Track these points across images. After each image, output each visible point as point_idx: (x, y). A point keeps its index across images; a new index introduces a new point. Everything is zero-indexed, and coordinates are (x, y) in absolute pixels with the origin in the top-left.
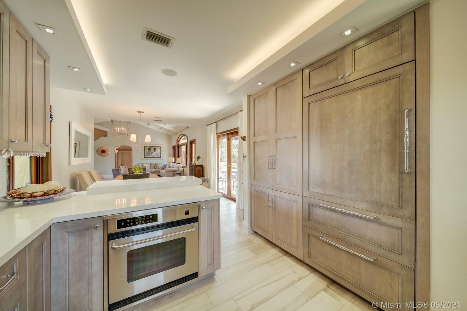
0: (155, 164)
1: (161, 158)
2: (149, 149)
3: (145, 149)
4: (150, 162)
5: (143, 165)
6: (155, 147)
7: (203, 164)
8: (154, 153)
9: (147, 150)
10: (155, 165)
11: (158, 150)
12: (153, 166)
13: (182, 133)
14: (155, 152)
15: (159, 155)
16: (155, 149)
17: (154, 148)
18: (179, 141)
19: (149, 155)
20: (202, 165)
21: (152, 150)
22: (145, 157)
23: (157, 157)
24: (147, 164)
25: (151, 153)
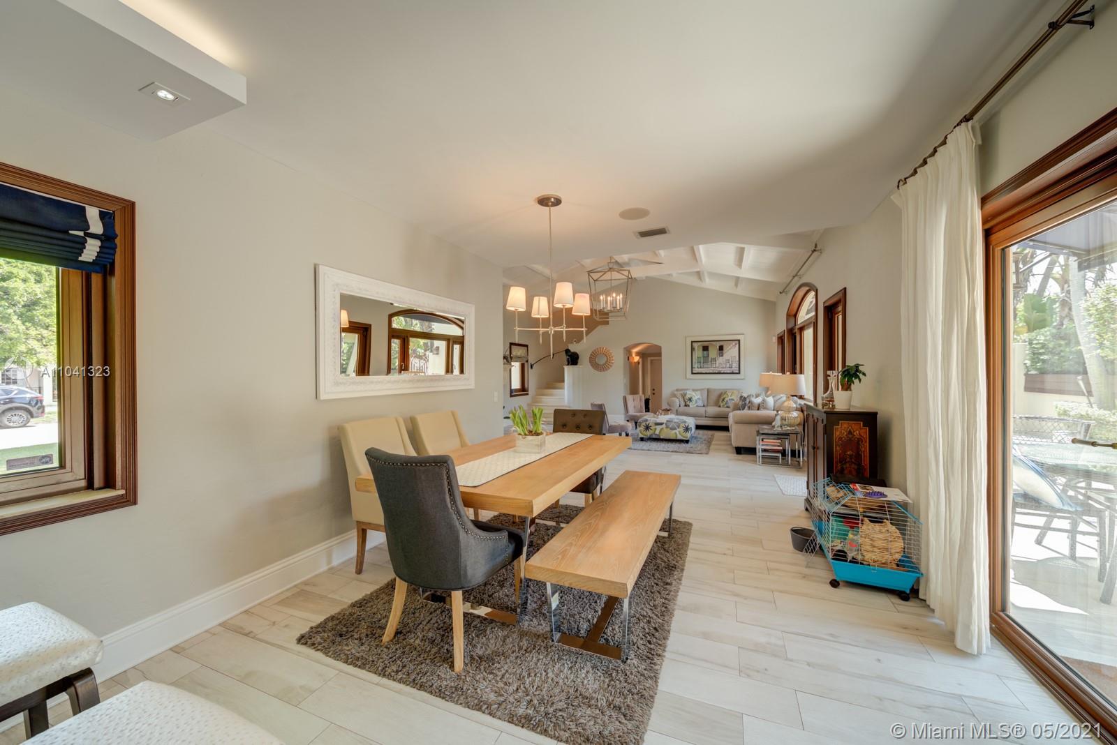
0: (720, 392)
1: (739, 373)
2: (705, 348)
3: (693, 349)
4: (707, 387)
5: (683, 396)
6: (721, 343)
7: (883, 407)
8: (720, 360)
9: (699, 353)
10: (720, 396)
11: (731, 352)
12: (713, 397)
13: (804, 280)
14: (722, 356)
15: (735, 365)
16: (721, 348)
17: (718, 344)
18: (795, 315)
19: (705, 365)
20: (876, 414)
21: (713, 352)
22: (693, 373)
23: (728, 370)
24: (697, 390)
25: (710, 360)
